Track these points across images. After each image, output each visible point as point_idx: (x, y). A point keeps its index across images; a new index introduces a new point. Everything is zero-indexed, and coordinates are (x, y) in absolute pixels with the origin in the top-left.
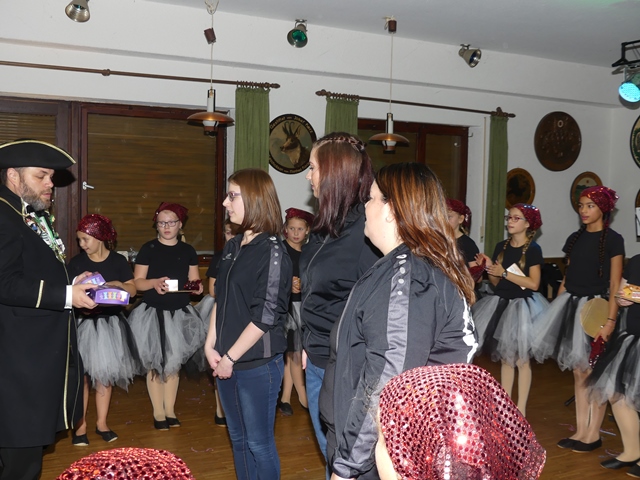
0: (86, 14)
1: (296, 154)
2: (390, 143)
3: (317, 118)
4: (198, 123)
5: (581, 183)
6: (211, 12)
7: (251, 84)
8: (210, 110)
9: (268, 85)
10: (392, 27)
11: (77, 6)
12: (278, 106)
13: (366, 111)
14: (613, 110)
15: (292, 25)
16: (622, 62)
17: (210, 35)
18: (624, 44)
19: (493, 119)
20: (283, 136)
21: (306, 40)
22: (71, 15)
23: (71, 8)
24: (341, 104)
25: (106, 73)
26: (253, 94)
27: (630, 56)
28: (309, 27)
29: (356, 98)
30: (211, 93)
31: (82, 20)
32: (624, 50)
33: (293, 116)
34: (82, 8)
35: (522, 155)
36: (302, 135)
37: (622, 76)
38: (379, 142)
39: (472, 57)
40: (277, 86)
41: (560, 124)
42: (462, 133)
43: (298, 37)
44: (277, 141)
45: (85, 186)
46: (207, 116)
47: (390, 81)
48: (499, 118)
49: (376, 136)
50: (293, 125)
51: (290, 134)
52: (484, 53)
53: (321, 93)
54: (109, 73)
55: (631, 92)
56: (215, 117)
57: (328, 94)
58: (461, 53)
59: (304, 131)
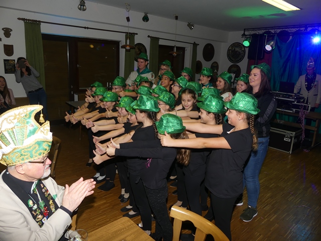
0: (85, 8)
2: (175, 55)
3: (147, 44)
5: (213, 65)
6: (128, 11)
7: (130, 33)
9: (134, 34)
10: (177, 18)
11: (81, 6)
12: (137, 40)
13: (161, 42)
15: (143, 15)
16: (244, 35)
17: (128, 19)
18: (245, 29)
19: (193, 46)
20: (137, 50)
21: (148, 20)
22: (80, 9)
23: (79, 7)
24: (154, 40)
25: (85, 28)
26: (130, 36)
27: (247, 33)
28: (149, 15)
29: (158, 39)
30: (128, 38)
31: (84, 10)
32: (244, 31)
33: (140, 44)
34: (83, 6)
36: (143, 50)
37: (244, 39)
38: (172, 54)
40: (137, 34)
41: (209, 47)
42: (184, 49)
43: (146, 19)
45: (78, 66)
46: (127, 46)
48: (195, 45)
49: (171, 52)
50: (141, 47)
51: (139, 50)
52: (195, 25)
53: (149, 36)
54: (88, 28)
55: (246, 44)
56: (129, 46)
57: (151, 37)
58: (188, 25)
59: (143, 48)
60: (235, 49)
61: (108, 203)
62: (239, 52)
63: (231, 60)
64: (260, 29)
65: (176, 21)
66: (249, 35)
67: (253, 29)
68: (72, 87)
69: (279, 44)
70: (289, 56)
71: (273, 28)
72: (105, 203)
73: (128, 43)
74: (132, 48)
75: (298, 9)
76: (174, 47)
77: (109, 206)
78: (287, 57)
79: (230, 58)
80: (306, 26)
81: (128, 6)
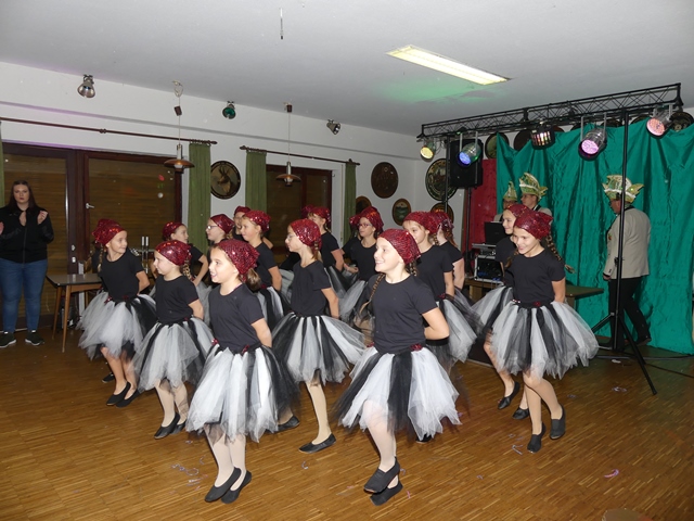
0: (92, 92)
1: (227, 187)
2: (289, 180)
3: (240, 162)
4: (171, 166)
5: (399, 205)
6: (179, 96)
7: (199, 141)
8: (179, 158)
9: (209, 142)
10: (289, 109)
11: (86, 87)
12: (216, 156)
13: (271, 160)
14: (416, 162)
15: (225, 105)
16: (422, 136)
17: (178, 111)
18: (423, 125)
19: (347, 166)
20: (219, 175)
21: (235, 114)
22: (82, 93)
23: (81, 89)
24: (256, 155)
25: (102, 131)
26: (200, 147)
28: (236, 106)
29: (263, 152)
30: (179, 147)
31: (90, 96)
32: (423, 129)
33: (225, 162)
34: (89, 88)
35: (364, 188)
36: (231, 174)
37: (422, 143)
38: (283, 180)
39: (334, 128)
40: (215, 143)
41: (386, 170)
42: (328, 174)
43: (229, 112)
44: (215, 178)
45: (88, 206)
46: (177, 161)
47: (289, 142)
48: (351, 166)
49: (280, 176)
50: (225, 168)
51: (223, 174)
52: (342, 125)
53: (243, 148)
55: (427, 153)
56: (183, 162)
57: (247, 149)
58: (328, 125)
59: (232, 171)
60: (439, 172)
63: (434, 194)
64: (447, 123)
66: (431, 136)
68: (73, 248)
69: (506, 155)
71: (469, 119)
74: (186, 165)
79: (431, 191)
80: (525, 111)
81: (179, 87)
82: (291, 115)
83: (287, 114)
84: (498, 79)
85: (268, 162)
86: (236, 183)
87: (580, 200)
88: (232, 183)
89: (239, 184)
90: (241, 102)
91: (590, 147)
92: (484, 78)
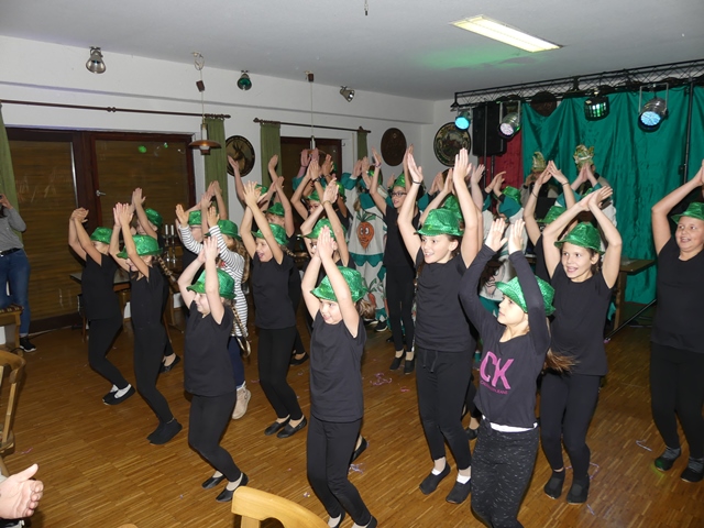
0: (102, 67)
1: (242, 163)
3: (254, 136)
6: (200, 69)
7: (212, 115)
9: (222, 116)
10: (311, 78)
11: (94, 62)
12: (230, 130)
13: (285, 132)
15: (239, 75)
16: (455, 105)
17: (201, 86)
18: (456, 94)
19: (358, 135)
20: (233, 150)
21: (250, 85)
22: (91, 69)
23: (90, 64)
24: (270, 127)
25: (109, 109)
26: (213, 122)
27: (461, 101)
28: (251, 76)
29: (277, 125)
31: (101, 71)
32: (456, 97)
33: (239, 137)
34: (99, 63)
36: (245, 150)
37: (456, 113)
40: (228, 117)
41: (395, 136)
42: (337, 143)
43: (244, 83)
45: (98, 193)
46: (203, 143)
47: (312, 112)
48: (362, 133)
50: (240, 147)
51: (238, 150)
52: (356, 91)
53: (256, 120)
54: (114, 110)
55: (462, 123)
56: (208, 143)
57: (261, 122)
58: (342, 93)
59: (246, 147)
60: (449, 137)
61: (149, 496)
62: (458, 143)
63: (443, 159)
64: (486, 91)
65: (309, 84)
66: (466, 105)
67: (474, 93)
69: (534, 121)
70: (557, 143)
71: (510, 88)
72: (141, 498)
73: (205, 138)
74: (215, 147)
75: (555, 47)
76: (310, 139)
77: (151, 503)
78: (552, 145)
79: (441, 156)
80: (576, 80)
81: (199, 58)
82: (313, 84)
83: (308, 83)
84: (549, 46)
85: (282, 135)
86: (250, 159)
87: (613, 167)
88: (246, 160)
89: (253, 160)
90: (256, 71)
91: (650, 118)
92: (533, 45)
